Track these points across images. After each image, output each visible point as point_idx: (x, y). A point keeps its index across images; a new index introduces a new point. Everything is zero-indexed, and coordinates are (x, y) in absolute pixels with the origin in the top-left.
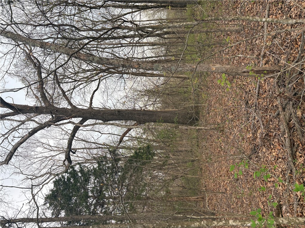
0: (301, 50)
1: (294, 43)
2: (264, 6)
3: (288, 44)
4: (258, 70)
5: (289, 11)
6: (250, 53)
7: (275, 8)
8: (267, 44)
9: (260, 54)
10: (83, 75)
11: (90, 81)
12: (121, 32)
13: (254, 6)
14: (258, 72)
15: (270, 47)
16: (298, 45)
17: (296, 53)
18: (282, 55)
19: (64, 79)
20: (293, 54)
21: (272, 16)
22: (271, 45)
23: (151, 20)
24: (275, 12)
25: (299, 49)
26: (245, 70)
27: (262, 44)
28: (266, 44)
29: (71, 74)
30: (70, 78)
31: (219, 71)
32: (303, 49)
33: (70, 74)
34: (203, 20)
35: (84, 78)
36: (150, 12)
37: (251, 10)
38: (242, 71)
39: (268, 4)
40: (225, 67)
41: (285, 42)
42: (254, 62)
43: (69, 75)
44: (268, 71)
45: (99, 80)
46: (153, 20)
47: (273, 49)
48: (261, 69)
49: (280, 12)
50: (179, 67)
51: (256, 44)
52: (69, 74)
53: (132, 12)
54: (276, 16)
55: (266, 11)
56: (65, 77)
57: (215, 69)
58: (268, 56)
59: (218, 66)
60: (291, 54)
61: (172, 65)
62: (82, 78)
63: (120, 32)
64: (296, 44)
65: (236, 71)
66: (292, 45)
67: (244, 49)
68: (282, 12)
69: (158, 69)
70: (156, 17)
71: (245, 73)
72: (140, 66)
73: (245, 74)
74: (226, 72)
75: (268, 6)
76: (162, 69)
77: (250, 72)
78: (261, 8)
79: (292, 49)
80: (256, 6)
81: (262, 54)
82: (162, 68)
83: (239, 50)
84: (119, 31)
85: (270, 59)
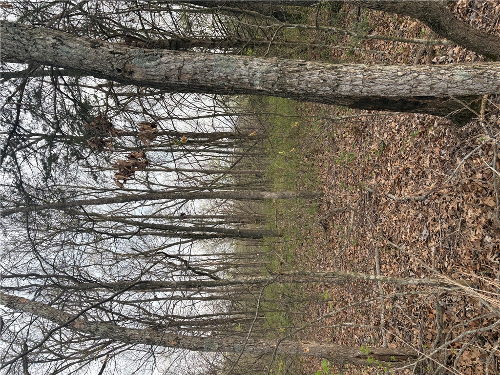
0: (439, 323)
1: (426, 310)
2: (372, 251)
3: (417, 310)
4: (380, 353)
5: (407, 262)
6: (364, 319)
7: (387, 255)
8: (387, 307)
9: (379, 323)
10: (78, 346)
11: (89, 359)
12: (160, 272)
13: (357, 248)
14: (381, 357)
15: (392, 312)
16: (432, 313)
17: (434, 328)
18: (413, 329)
19: (41, 355)
20: (429, 328)
21: (386, 266)
22: (393, 309)
23: (210, 255)
24: (388, 260)
25: (436, 321)
26: (359, 353)
27: (379, 307)
28: (385, 308)
29: (56, 345)
30: (51, 352)
31: (317, 354)
32: (442, 322)
33: (55, 343)
34: (282, 274)
35: (80, 352)
36: (210, 242)
37: (354, 253)
38: (356, 355)
39: (376, 249)
40: (325, 348)
41: (412, 307)
42: (373, 336)
43: (53, 346)
44: (398, 355)
45: (106, 356)
46: (212, 255)
47: (397, 317)
48: (385, 352)
49: (394, 260)
50: (248, 346)
51: (371, 305)
52: (52, 344)
53: (181, 243)
54: (391, 266)
55: (375, 257)
56: (44, 351)
57: (310, 351)
58: (392, 327)
59: (313, 344)
60: (427, 328)
61: (236, 341)
62: (74, 354)
63: (158, 272)
64: (430, 312)
65: (346, 355)
66: (424, 314)
67: (354, 311)
68: (397, 260)
69: (212, 348)
70: (218, 250)
71: (360, 358)
72: (179, 343)
73: (361, 361)
74: (328, 356)
75: (376, 250)
76: (219, 348)
77: (369, 357)
78: (367, 252)
79: (425, 320)
80: (360, 249)
81: (383, 322)
82: (218, 346)
83: (346, 313)
84: (157, 270)
85: (396, 332)
